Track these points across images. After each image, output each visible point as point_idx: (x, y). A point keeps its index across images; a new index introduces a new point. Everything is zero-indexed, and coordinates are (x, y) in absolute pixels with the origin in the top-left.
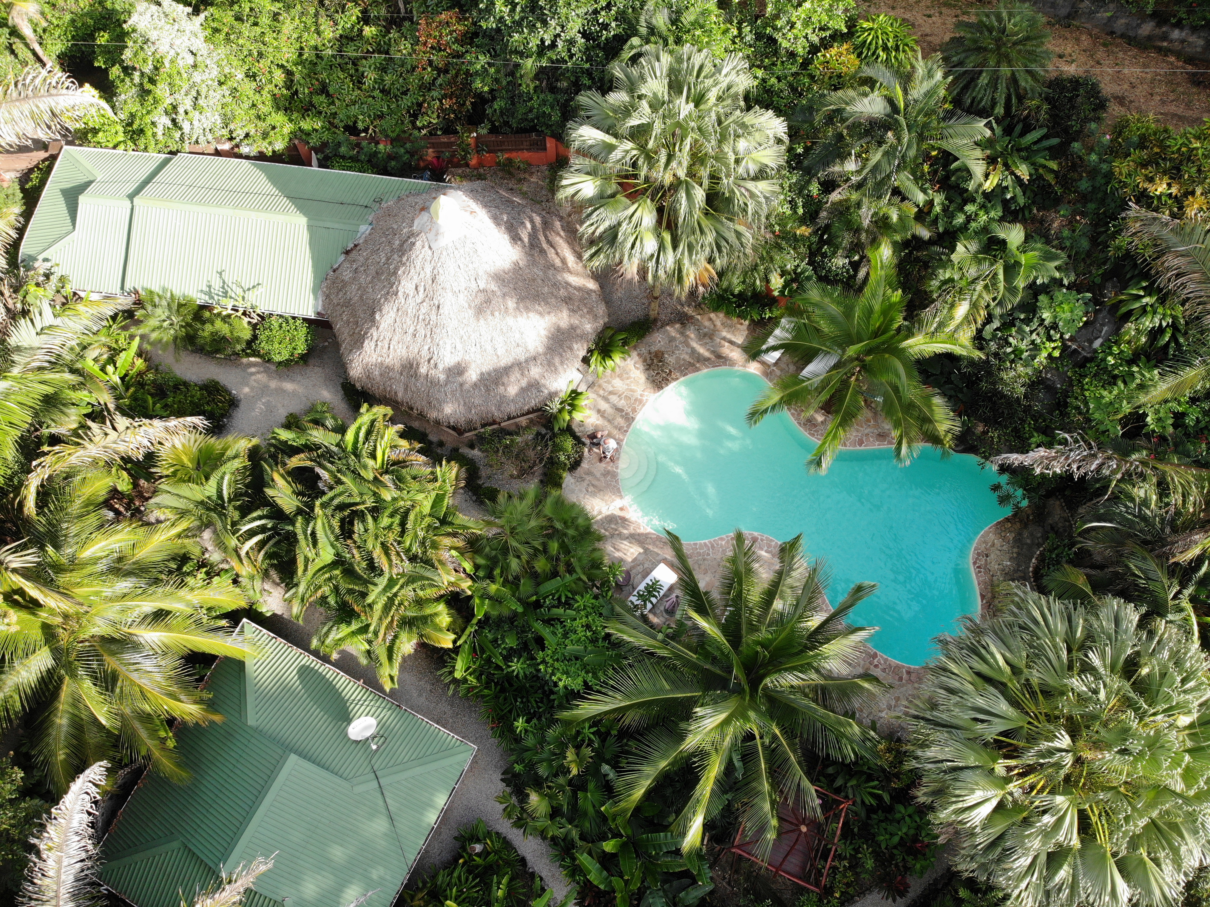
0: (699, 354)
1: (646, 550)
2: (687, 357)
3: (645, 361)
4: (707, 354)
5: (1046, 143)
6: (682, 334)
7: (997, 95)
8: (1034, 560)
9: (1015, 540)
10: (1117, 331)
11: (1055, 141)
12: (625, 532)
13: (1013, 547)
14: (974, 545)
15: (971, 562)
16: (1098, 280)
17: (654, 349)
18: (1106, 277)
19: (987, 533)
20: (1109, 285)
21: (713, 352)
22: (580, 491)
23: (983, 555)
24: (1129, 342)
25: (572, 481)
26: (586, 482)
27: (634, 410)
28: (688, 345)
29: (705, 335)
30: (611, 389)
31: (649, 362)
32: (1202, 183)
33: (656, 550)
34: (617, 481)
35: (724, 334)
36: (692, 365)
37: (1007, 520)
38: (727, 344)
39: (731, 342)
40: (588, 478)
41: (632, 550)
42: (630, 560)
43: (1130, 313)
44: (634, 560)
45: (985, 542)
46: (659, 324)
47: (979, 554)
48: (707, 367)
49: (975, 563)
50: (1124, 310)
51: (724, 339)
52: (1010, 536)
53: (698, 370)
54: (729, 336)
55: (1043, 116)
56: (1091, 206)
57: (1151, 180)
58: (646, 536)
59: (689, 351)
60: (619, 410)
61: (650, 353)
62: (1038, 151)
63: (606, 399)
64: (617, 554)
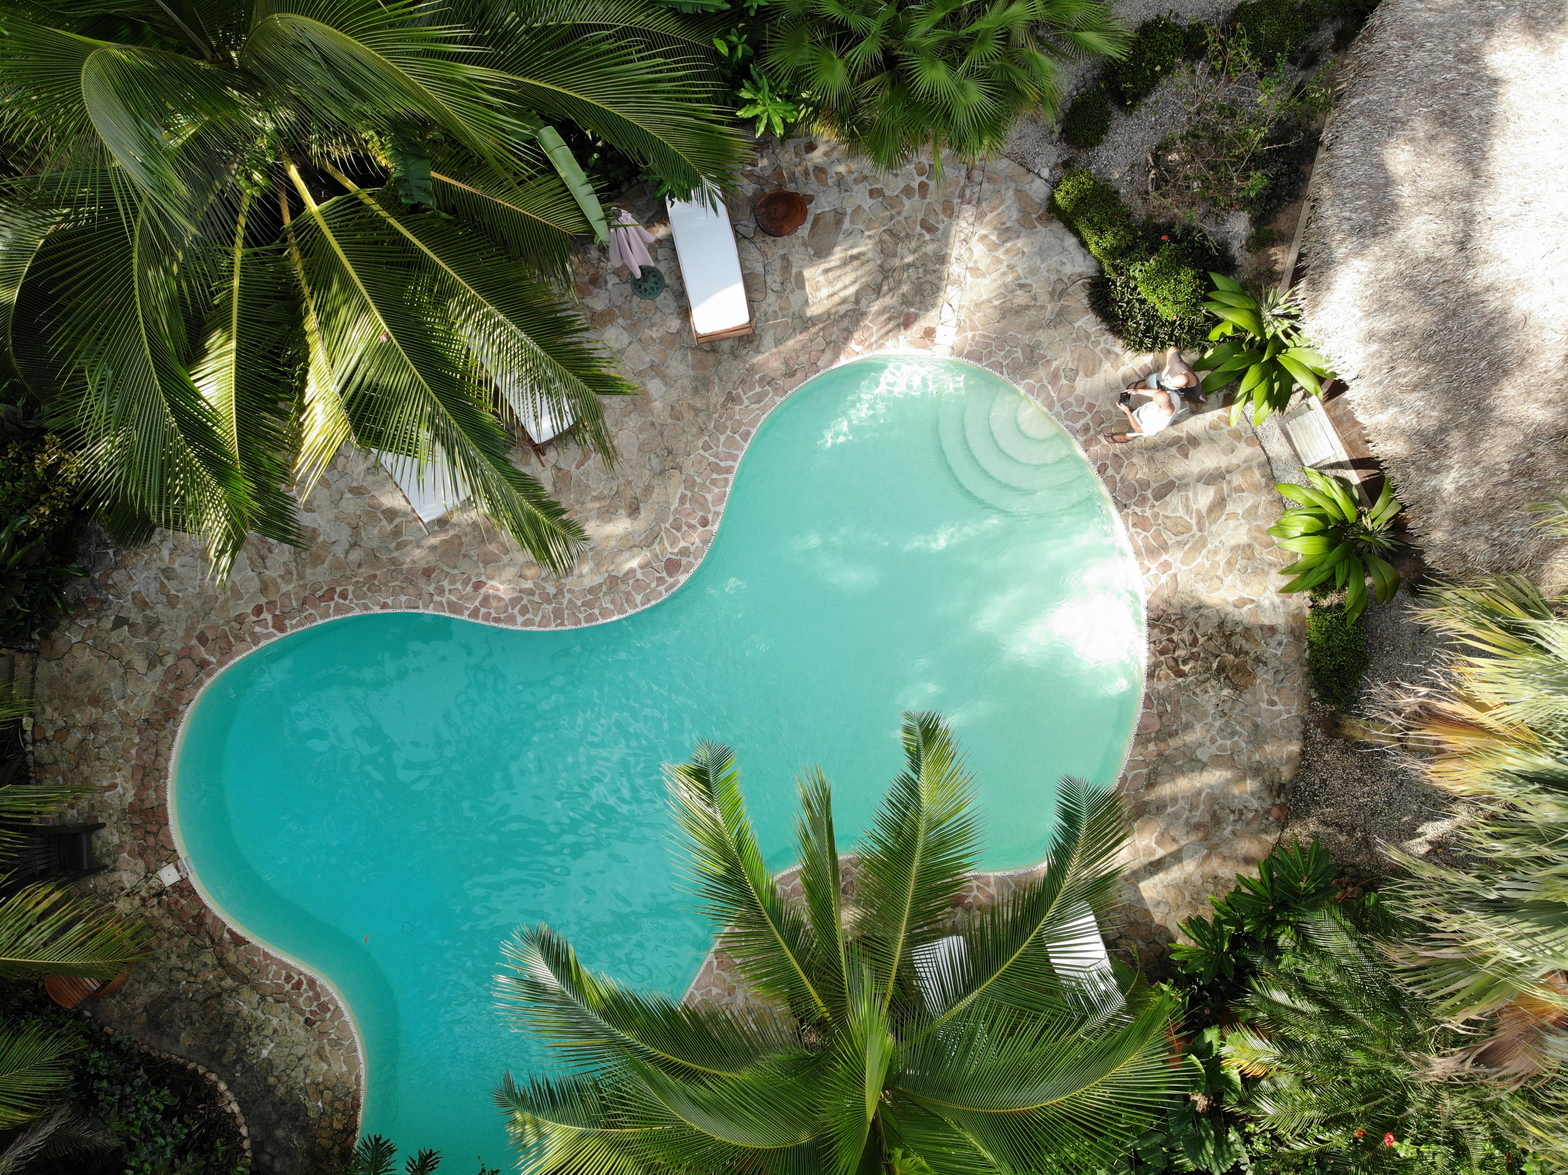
0: (1180, 771)
1: (806, 323)
2: (1190, 738)
3: (1247, 632)
4: (1166, 790)
6: (1257, 770)
8: (235, 1108)
9: (300, 1108)
12: (875, 307)
13: (290, 1090)
14: (347, 1016)
15: (322, 980)
17: (1263, 677)
19: (351, 1061)
21: (1160, 807)
22: (1033, 271)
23: (317, 1014)
25: (1068, 269)
26: (1043, 298)
27: (1141, 523)
28: (1217, 761)
29: (1216, 820)
30: (1230, 508)
31: (1239, 642)
33: (790, 343)
34: (999, 367)
35: (1189, 867)
36: (1165, 734)
38: (1160, 853)
39: (1156, 867)
40: (1051, 308)
41: (825, 292)
42: (807, 273)
44: (800, 282)
45: (336, 1044)
46: (1319, 735)
47: (324, 1008)
48: (1133, 764)
49: (312, 983)
51: (1177, 857)
52: (316, 1106)
53: (1142, 739)
54: (1175, 873)
58: (837, 346)
59: (1202, 754)
60: (1165, 489)
61: (1258, 660)
63: (1212, 478)
64: (838, 254)
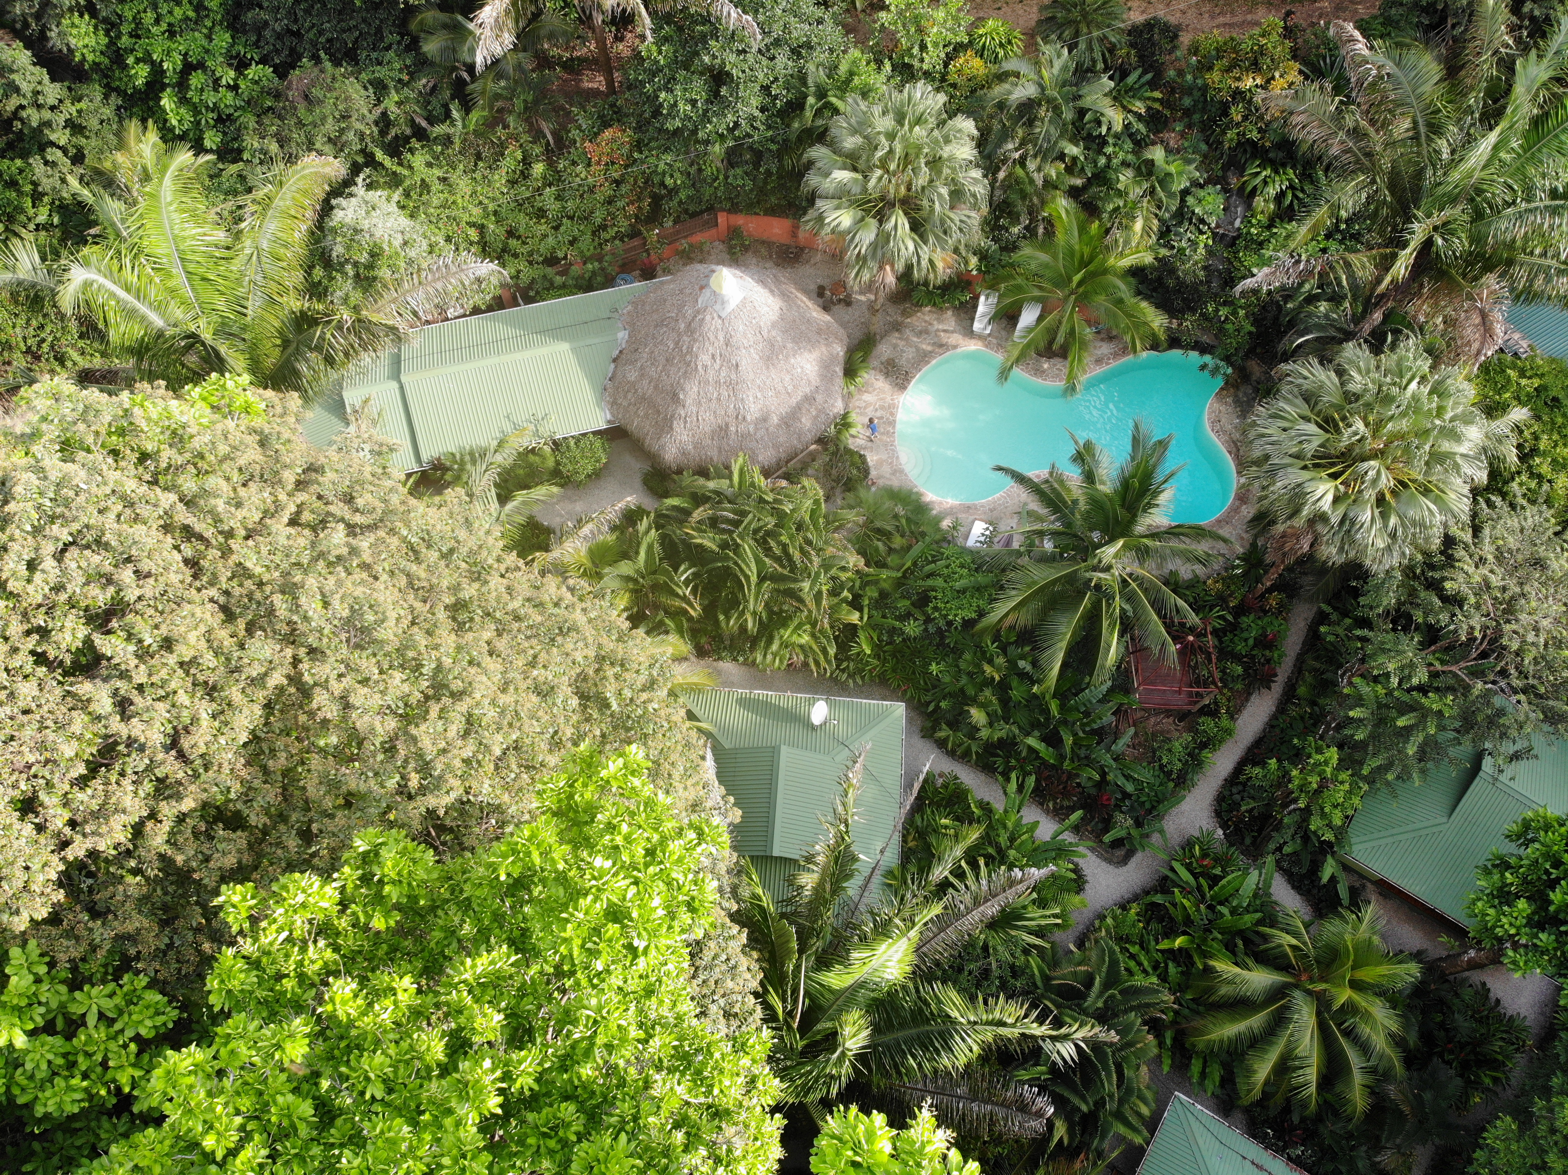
0: (923, 349)
2: (917, 358)
3: (881, 371)
4: (930, 347)
5: (1143, 80)
7: (1095, 55)
9: (1235, 402)
10: (1249, 206)
11: (1149, 76)
13: (1235, 408)
14: (1207, 417)
15: (1210, 430)
16: (1220, 173)
17: (883, 359)
18: (1225, 168)
19: (1212, 404)
20: (1230, 174)
21: (934, 344)
23: (1216, 421)
24: (1262, 212)
27: (892, 414)
28: (911, 346)
29: (921, 332)
30: (864, 404)
31: (885, 371)
32: (1276, 69)
33: (964, 515)
34: (906, 475)
35: (937, 326)
36: (921, 360)
37: (1222, 389)
38: (942, 333)
39: (945, 331)
43: (1255, 189)
45: (1214, 411)
46: (878, 337)
47: (1213, 422)
48: (935, 357)
49: (1213, 430)
50: (1249, 188)
52: (1230, 400)
53: (928, 363)
55: (1134, 59)
56: (1196, 117)
57: (1239, 79)
59: (914, 350)
61: (883, 363)
62: (1141, 87)
